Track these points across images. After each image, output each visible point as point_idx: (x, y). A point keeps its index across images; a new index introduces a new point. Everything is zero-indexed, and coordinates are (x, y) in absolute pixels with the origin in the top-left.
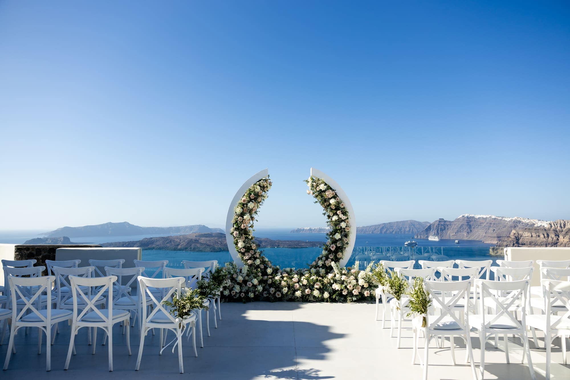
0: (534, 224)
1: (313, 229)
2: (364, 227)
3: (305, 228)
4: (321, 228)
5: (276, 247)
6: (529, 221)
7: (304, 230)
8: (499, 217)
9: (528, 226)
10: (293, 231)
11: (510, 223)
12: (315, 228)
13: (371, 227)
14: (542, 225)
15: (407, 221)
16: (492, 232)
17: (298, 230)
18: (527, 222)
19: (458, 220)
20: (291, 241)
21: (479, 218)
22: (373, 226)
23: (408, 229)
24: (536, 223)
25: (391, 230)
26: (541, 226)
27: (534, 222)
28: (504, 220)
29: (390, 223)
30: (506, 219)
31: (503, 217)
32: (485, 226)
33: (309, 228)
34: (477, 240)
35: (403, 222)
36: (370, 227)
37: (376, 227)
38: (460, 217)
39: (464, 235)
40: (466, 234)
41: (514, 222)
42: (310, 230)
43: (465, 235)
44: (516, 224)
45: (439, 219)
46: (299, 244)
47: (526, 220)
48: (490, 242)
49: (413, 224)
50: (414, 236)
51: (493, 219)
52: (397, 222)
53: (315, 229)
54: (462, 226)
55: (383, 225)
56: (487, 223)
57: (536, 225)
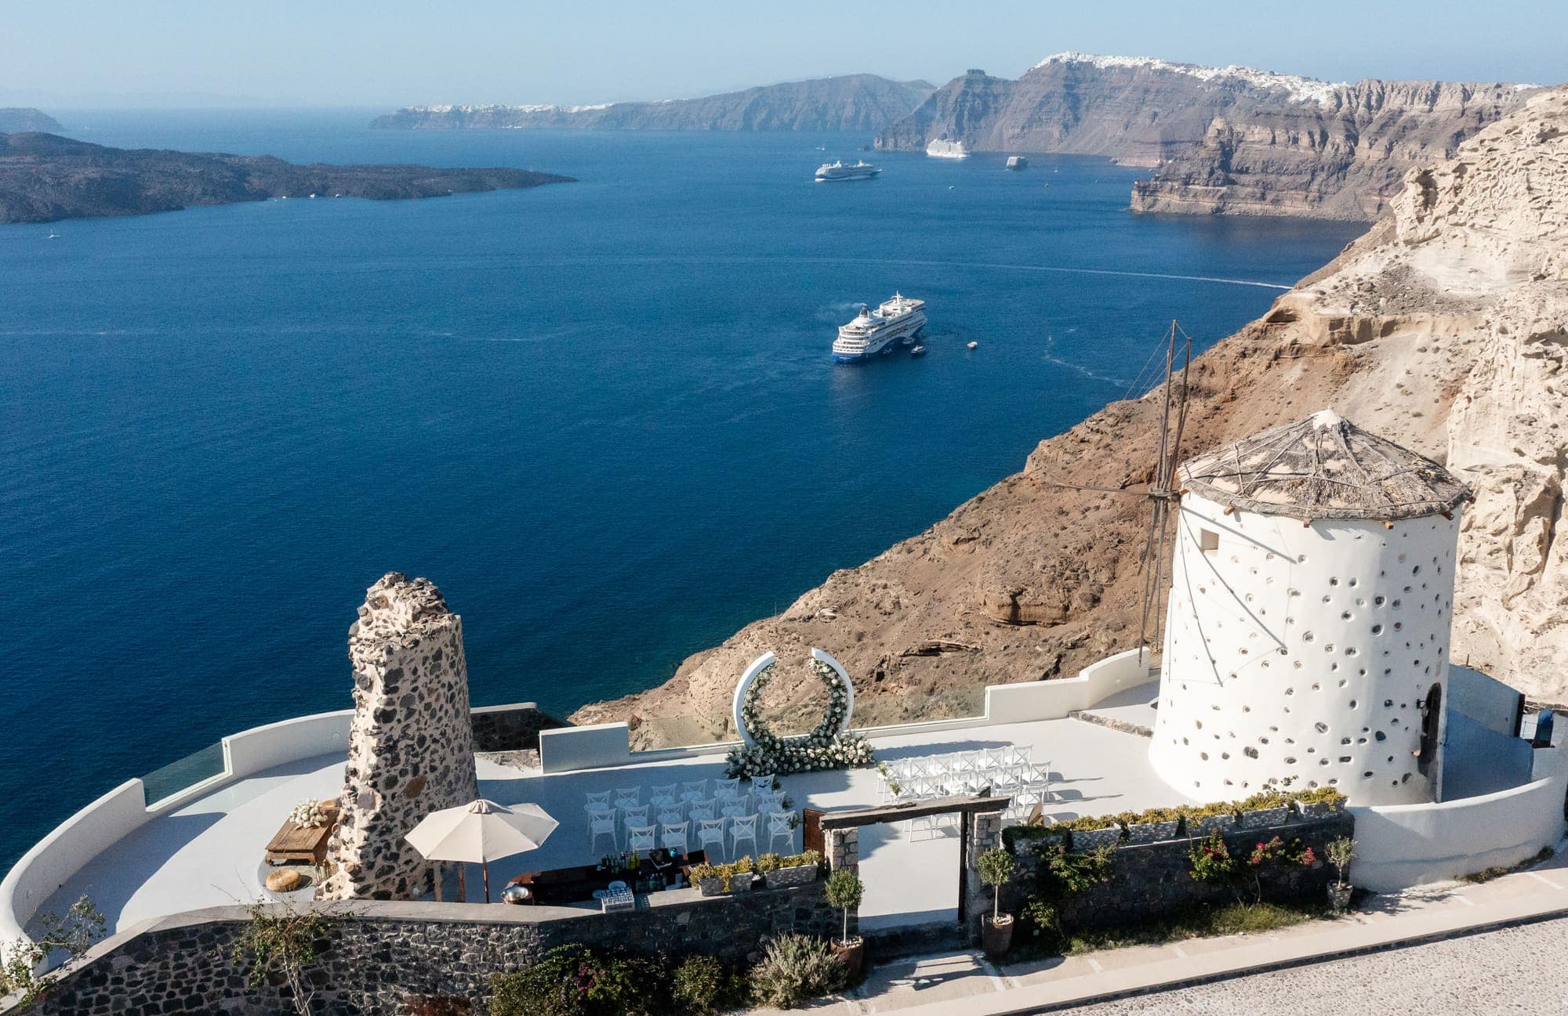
0: (1288, 94)
1: (470, 110)
2: (679, 103)
3: (435, 110)
4: (501, 108)
5: (312, 196)
6: (1273, 82)
7: (431, 116)
8: (1178, 66)
9: (1268, 100)
10: (382, 121)
11: (1211, 89)
12: (477, 107)
13: (706, 101)
14: (1313, 98)
15: (848, 78)
16: (1148, 121)
17: (406, 118)
18: (1266, 85)
19: (1033, 76)
20: (378, 169)
21: (1110, 68)
22: (715, 98)
23: (849, 111)
24: (1295, 89)
25: (787, 116)
26: (1308, 100)
27: (1288, 87)
28: (1194, 78)
29: (782, 87)
30: (1198, 75)
31: (1188, 67)
32: (1126, 99)
33: (449, 108)
34: (1096, 153)
35: (834, 84)
36: (704, 104)
37: (726, 100)
38: (1043, 63)
39: (1051, 135)
40: (1060, 132)
41: (1225, 84)
42: (457, 115)
43: (1056, 134)
44: (1231, 90)
45: (969, 71)
46: (412, 176)
47: (1263, 78)
48: (1136, 160)
49: (870, 89)
50: (873, 142)
51: (1155, 71)
52: (810, 83)
53: (475, 112)
54: (1048, 97)
56: (1135, 89)
57: (1292, 99)
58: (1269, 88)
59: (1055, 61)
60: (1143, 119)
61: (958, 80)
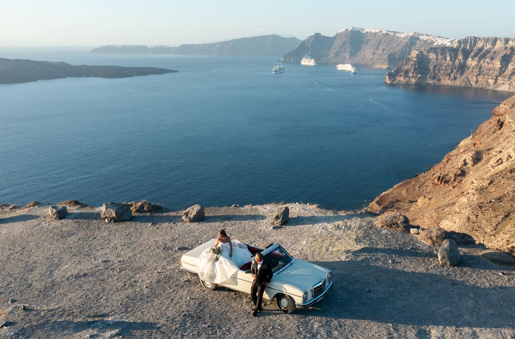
0: (434, 42)
6: (428, 38)
8: (392, 32)
9: (426, 45)
11: (405, 40)
14: (444, 44)
15: (268, 36)
16: (381, 52)
18: (425, 39)
19: (338, 35)
21: (367, 32)
23: (269, 48)
24: (436, 40)
26: (442, 44)
27: (433, 39)
28: (398, 36)
30: (399, 35)
31: (395, 33)
32: (373, 44)
34: (362, 63)
37: (223, 45)
38: (342, 31)
39: (345, 57)
40: (349, 55)
41: (410, 39)
43: (348, 57)
44: (413, 40)
45: (315, 33)
47: (424, 36)
48: (379, 66)
50: (281, 59)
51: (383, 34)
54: (344, 43)
56: (377, 40)
57: (435, 44)
58: (427, 40)
59: (347, 30)
60: (380, 52)
61: (310, 37)
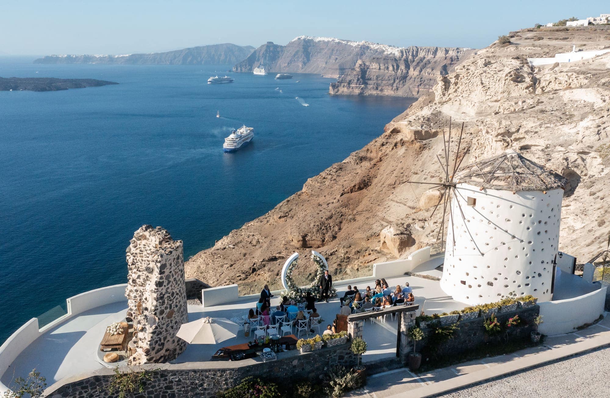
0: (384, 51)
1: (74, 56)
2: (157, 54)
3: (60, 56)
4: (87, 56)
5: (11, 90)
6: (379, 47)
7: (59, 59)
8: (344, 41)
9: (377, 53)
10: (39, 61)
11: (356, 49)
12: (77, 55)
13: (167, 53)
14: (393, 53)
15: (222, 45)
16: (334, 61)
17: (48, 60)
18: (376, 48)
19: (291, 44)
21: (320, 41)
22: (171, 52)
23: (222, 58)
24: (386, 49)
25: (199, 59)
26: (391, 53)
27: (384, 49)
28: (350, 45)
29: (197, 48)
30: (351, 44)
31: (348, 41)
32: (325, 53)
33: (66, 55)
34: (315, 73)
35: (217, 47)
36: (167, 54)
37: (175, 54)
38: (295, 40)
39: (298, 66)
41: (361, 48)
42: (69, 58)
43: (301, 66)
44: (364, 49)
45: (267, 42)
46: (52, 83)
47: (375, 45)
48: (330, 75)
49: (230, 49)
50: (232, 69)
51: (336, 43)
52: (208, 47)
53: (76, 57)
54: (297, 52)
55: (187, 51)
56: (329, 49)
57: (385, 53)
58: (377, 49)
59: (299, 39)
60: (332, 61)
61: (263, 46)
